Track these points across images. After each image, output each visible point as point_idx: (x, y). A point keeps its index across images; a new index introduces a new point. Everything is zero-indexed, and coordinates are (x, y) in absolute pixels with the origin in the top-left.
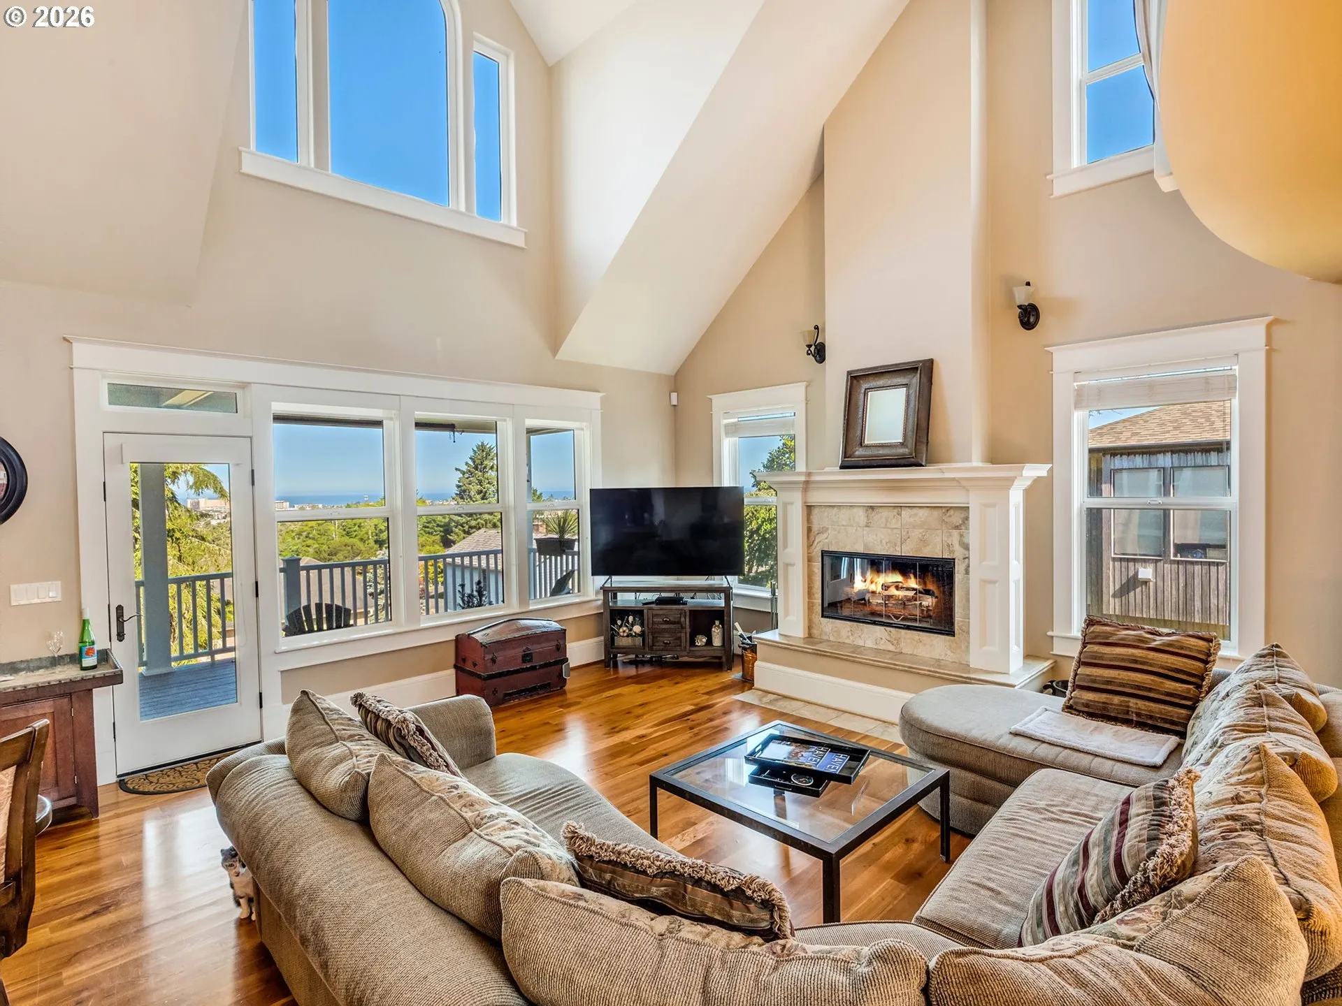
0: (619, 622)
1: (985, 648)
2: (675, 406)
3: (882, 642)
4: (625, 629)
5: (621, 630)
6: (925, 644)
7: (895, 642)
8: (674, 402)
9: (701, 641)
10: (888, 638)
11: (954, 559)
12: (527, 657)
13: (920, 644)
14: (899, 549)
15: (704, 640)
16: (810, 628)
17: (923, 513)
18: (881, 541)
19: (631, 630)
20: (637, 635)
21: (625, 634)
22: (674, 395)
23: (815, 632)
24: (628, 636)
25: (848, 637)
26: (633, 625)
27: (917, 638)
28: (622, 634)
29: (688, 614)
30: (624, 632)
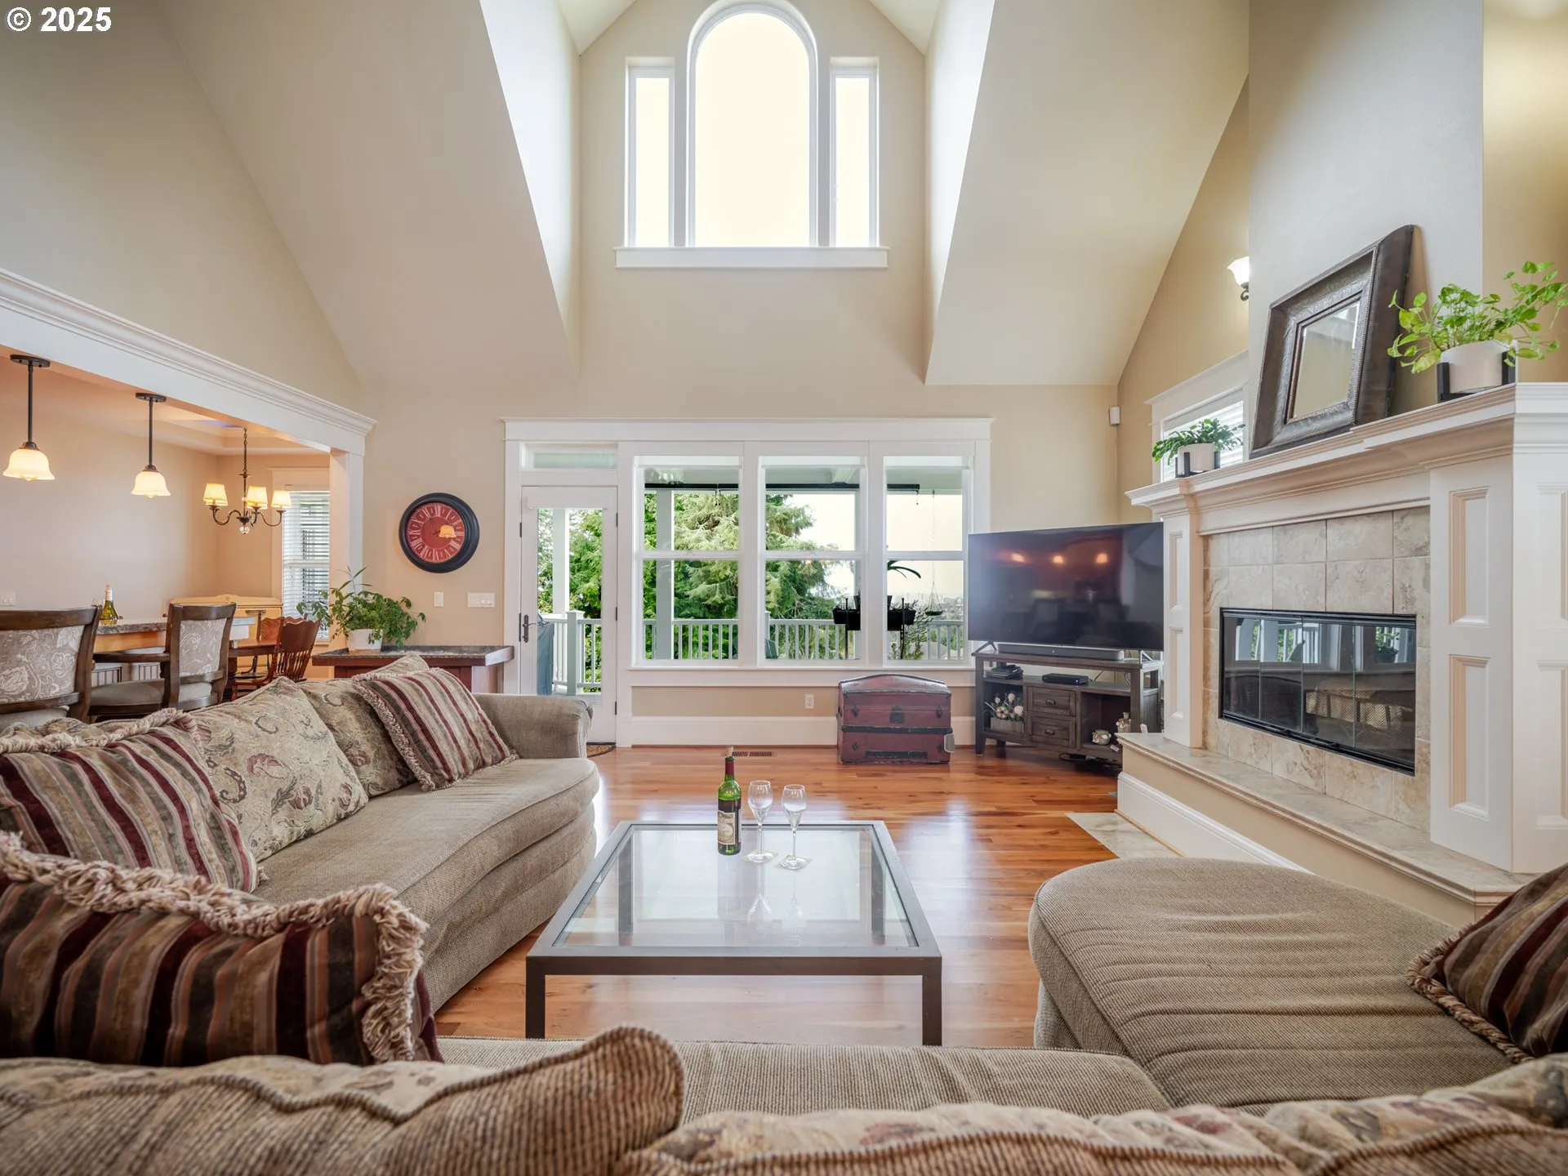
0: (997, 700)
1: (1463, 807)
2: (1117, 425)
3: (1297, 769)
4: (1003, 708)
5: (998, 710)
6: (1362, 784)
7: (1315, 772)
8: (1115, 420)
9: (1100, 737)
10: (1305, 763)
11: (1414, 616)
12: (895, 717)
13: (1354, 781)
14: (1322, 600)
15: (1105, 737)
16: (1205, 733)
17: (1360, 528)
18: (1296, 588)
19: (1011, 711)
20: (1016, 718)
21: (1004, 716)
22: (1115, 411)
23: (1211, 741)
24: (1008, 718)
25: (1251, 755)
26: (1014, 704)
27: (1349, 769)
28: (999, 715)
29: (1079, 697)
30: (1002, 712)
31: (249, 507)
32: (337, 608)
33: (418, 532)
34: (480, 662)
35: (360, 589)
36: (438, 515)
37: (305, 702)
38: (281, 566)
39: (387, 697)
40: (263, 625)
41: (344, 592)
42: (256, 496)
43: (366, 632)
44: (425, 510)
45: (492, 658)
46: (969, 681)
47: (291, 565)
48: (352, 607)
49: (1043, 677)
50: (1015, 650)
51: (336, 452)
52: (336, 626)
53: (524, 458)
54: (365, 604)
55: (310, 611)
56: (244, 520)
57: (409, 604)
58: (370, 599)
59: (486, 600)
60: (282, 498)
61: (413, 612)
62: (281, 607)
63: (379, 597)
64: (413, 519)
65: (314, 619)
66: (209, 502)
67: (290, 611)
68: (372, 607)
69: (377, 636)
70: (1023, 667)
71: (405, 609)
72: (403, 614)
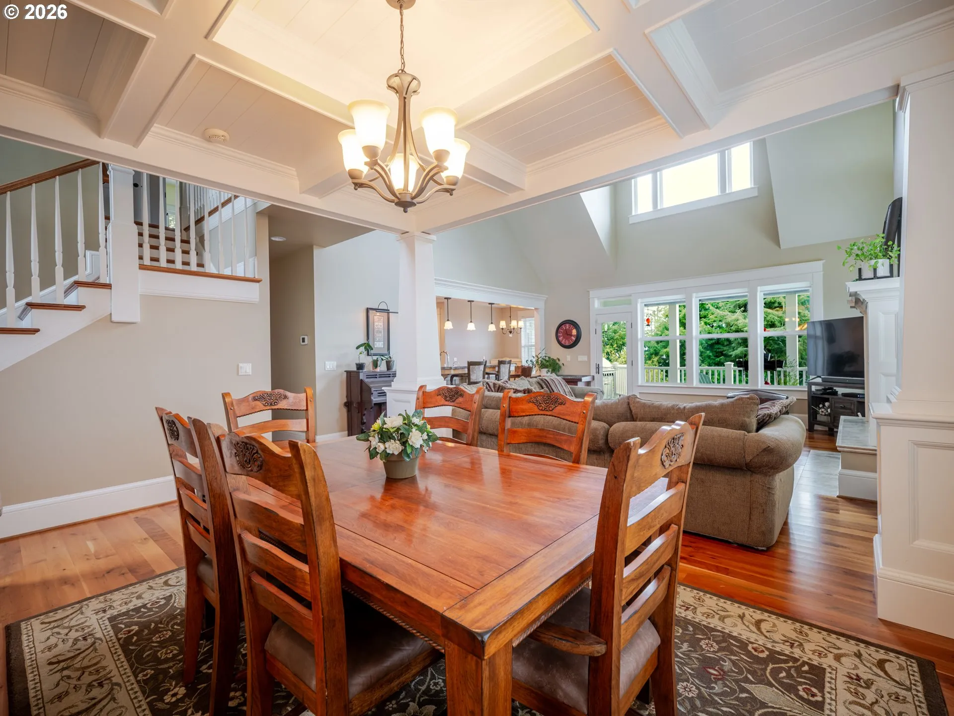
0: (820, 406)
4: (823, 410)
5: (821, 411)
19: (827, 411)
20: (829, 414)
21: (823, 414)
24: (825, 415)
26: (828, 408)
28: (821, 413)
29: (856, 403)
31: (512, 327)
32: (537, 362)
33: (561, 334)
34: (580, 380)
35: (544, 355)
36: (567, 328)
37: (527, 382)
38: (521, 347)
39: (545, 383)
40: (517, 368)
41: (539, 356)
42: (514, 324)
43: (546, 370)
44: (563, 326)
45: (584, 379)
46: (805, 396)
47: (524, 347)
48: (542, 361)
49: (842, 394)
50: (830, 380)
51: (536, 309)
52: (537, 367)
53: (596, 304)
54: (545, 360)
55: (529, 362)
56: (511, 332)
57: (559, 360)
58: (547, 359)
59: (584, 358)
60: (521, 324)
61: (560, 363)
62: (521, 362)
63: (549, 358)
64: (560, 330)
65: (531, 365)
66: (501, 327)
67: (524, 364)
68: (547, 361)
69: (549, 371)
70: (837, 389)
71: (557, 361)
72: (557, 364)
